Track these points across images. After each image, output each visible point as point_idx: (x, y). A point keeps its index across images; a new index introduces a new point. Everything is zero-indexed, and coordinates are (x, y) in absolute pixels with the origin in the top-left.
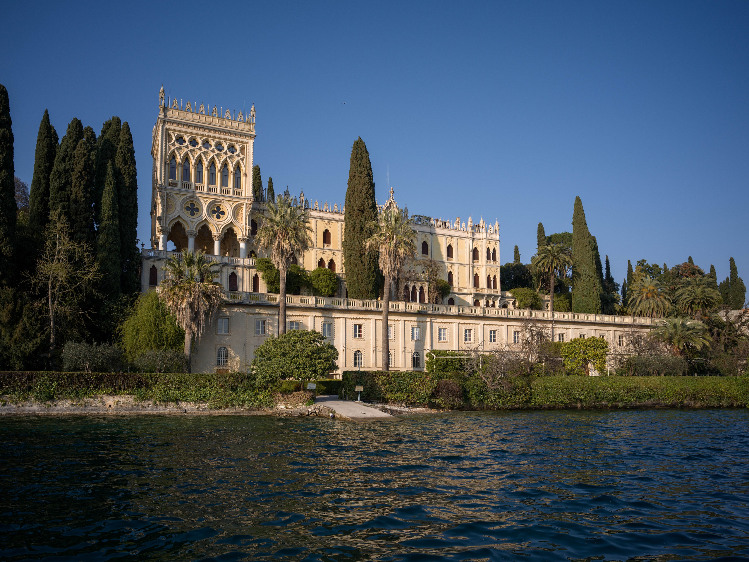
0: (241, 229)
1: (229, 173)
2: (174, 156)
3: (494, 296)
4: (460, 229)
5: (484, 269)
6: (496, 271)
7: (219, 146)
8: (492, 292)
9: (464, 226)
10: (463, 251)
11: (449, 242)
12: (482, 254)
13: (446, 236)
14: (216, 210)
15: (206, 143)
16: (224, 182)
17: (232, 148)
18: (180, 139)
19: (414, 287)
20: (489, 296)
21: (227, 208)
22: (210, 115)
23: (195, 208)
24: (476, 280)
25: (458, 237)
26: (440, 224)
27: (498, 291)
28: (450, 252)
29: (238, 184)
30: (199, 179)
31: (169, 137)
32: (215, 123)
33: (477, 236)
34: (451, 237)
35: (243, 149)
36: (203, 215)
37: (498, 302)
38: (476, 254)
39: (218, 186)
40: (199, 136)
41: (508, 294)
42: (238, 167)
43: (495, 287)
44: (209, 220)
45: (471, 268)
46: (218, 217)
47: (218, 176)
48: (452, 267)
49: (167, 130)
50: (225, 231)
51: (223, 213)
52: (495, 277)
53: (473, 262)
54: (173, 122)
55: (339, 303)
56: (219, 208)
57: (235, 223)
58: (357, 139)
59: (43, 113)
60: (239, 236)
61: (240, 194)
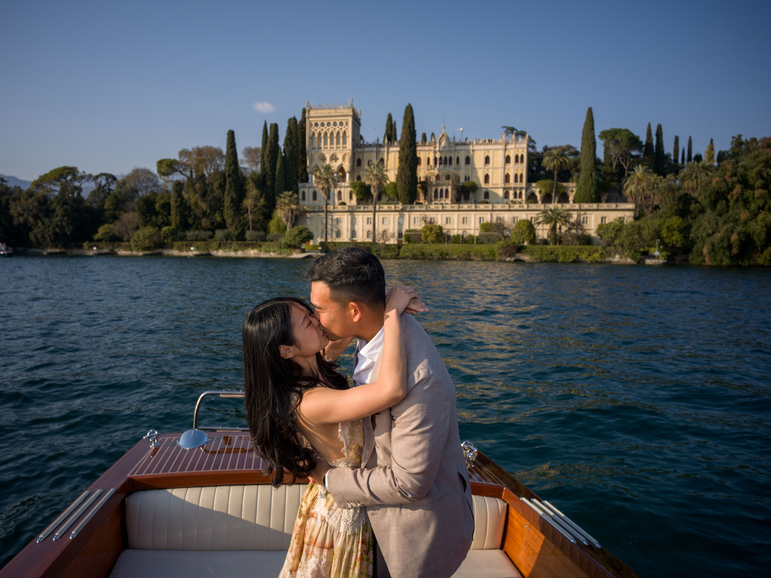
0: (347, 166)
1: (340, 137)
2: (314, 134)
3: (521, 188)
4: (497, 143)
5: (513, 169)
6: (522, 170)
7: (335, 124)
8: (518, 185)
9: (500, 141)
10: (498, 158)
11: (487, 154)
12: (513, 159)
13: (485, 150)
14: (334, 158)
15: (329, 124)
16: (338, 143)
17: (341, 124)
18: (316, 125)
19: (442, 190)
20: (515, 189)
21: (340, 156)
22: (330, 109)
23: (324, 159)
24: (507, 178)
25: (494, 150)
26: (481, 142)
27: (524, 184)
28: (487, 160)
29: (344, 142)
30: (325, 143)
31: (311, 125)
32: (333, 112)
33: (509, 147)
34: (488, 150)
35: (347, 124)
36: (328, 162)
37: (524, 192)
38: (507, 160)
39: (335, 146)
40: (325, 121)
41: (534, 185)
42: (345, 133)
43: (521, 181)
44: (331, 164)
45: (503, 170)
46: (336, 161)
47: (335, 140)
48: (488, 170)
49: (310, 121)
50: (339, 168)
51: (338, 159)
52: (521, 175)
53: (505, 165)
54: (312, 117)
55: (360, 208)
56: (336, 157)
57: (343, 163)
58: (407, 105)
59: (263, 125)
60: (346, 170)
61: (346, 147)
